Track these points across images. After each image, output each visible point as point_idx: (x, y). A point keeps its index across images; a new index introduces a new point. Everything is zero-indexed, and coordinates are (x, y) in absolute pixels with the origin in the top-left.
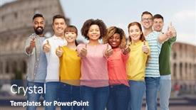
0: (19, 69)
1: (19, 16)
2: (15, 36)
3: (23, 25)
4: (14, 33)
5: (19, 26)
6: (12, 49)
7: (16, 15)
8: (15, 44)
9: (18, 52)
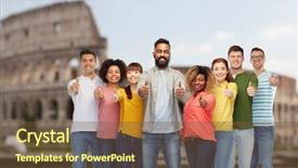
0: (31, 112)
1: (31, 33)
2: (26, 64)
3: (37, 48)
4: (25, 58)
5: (31, 49)
6: (20, 84)
7: (26, 32)
8: (25, 77)
9: (30, 87)
